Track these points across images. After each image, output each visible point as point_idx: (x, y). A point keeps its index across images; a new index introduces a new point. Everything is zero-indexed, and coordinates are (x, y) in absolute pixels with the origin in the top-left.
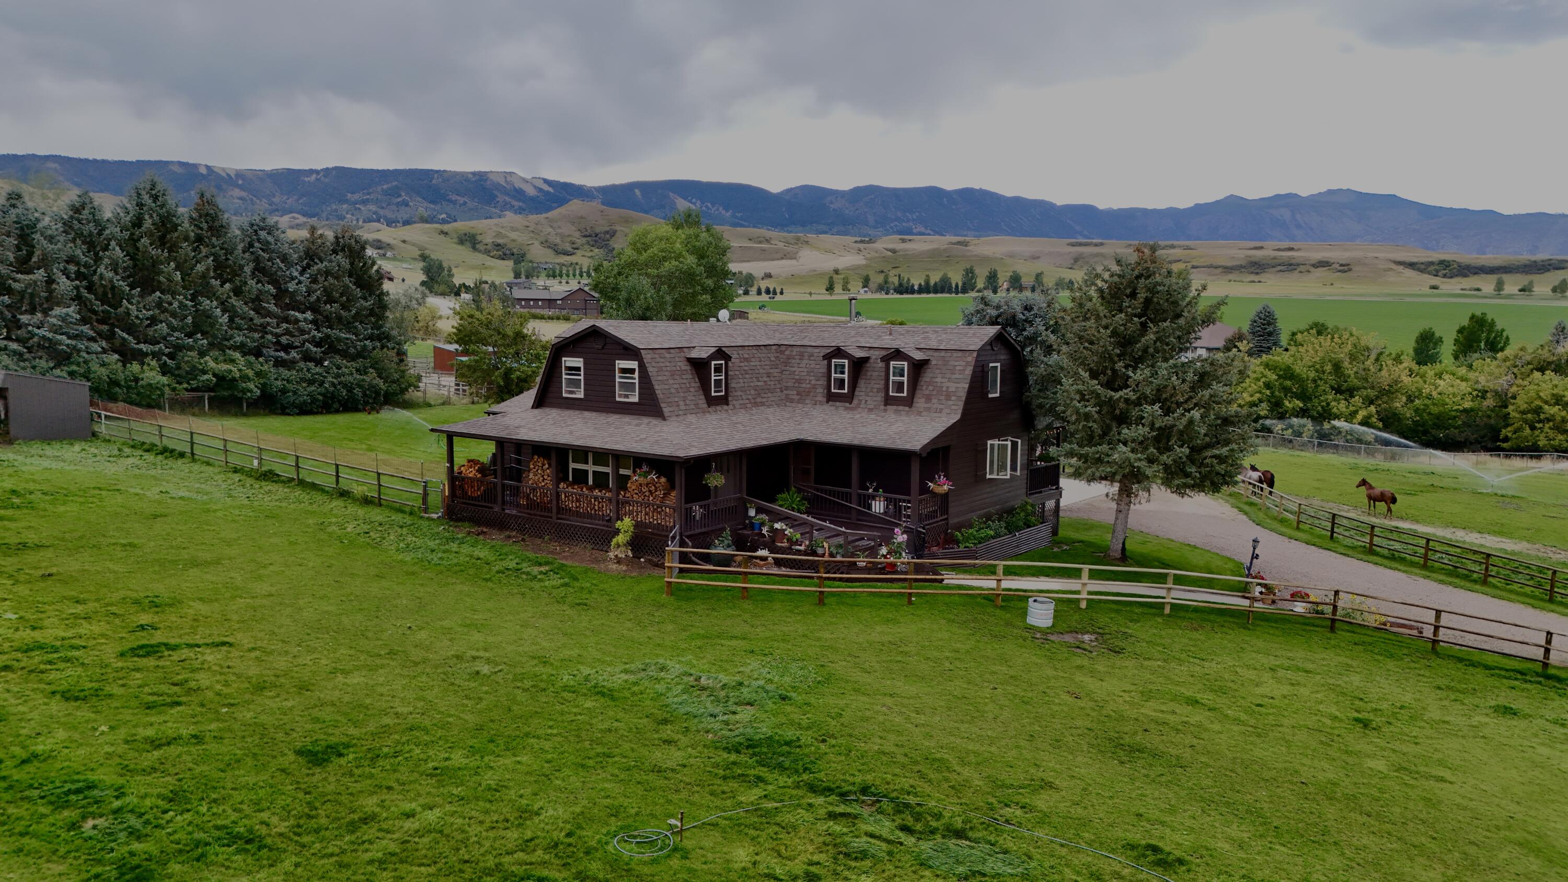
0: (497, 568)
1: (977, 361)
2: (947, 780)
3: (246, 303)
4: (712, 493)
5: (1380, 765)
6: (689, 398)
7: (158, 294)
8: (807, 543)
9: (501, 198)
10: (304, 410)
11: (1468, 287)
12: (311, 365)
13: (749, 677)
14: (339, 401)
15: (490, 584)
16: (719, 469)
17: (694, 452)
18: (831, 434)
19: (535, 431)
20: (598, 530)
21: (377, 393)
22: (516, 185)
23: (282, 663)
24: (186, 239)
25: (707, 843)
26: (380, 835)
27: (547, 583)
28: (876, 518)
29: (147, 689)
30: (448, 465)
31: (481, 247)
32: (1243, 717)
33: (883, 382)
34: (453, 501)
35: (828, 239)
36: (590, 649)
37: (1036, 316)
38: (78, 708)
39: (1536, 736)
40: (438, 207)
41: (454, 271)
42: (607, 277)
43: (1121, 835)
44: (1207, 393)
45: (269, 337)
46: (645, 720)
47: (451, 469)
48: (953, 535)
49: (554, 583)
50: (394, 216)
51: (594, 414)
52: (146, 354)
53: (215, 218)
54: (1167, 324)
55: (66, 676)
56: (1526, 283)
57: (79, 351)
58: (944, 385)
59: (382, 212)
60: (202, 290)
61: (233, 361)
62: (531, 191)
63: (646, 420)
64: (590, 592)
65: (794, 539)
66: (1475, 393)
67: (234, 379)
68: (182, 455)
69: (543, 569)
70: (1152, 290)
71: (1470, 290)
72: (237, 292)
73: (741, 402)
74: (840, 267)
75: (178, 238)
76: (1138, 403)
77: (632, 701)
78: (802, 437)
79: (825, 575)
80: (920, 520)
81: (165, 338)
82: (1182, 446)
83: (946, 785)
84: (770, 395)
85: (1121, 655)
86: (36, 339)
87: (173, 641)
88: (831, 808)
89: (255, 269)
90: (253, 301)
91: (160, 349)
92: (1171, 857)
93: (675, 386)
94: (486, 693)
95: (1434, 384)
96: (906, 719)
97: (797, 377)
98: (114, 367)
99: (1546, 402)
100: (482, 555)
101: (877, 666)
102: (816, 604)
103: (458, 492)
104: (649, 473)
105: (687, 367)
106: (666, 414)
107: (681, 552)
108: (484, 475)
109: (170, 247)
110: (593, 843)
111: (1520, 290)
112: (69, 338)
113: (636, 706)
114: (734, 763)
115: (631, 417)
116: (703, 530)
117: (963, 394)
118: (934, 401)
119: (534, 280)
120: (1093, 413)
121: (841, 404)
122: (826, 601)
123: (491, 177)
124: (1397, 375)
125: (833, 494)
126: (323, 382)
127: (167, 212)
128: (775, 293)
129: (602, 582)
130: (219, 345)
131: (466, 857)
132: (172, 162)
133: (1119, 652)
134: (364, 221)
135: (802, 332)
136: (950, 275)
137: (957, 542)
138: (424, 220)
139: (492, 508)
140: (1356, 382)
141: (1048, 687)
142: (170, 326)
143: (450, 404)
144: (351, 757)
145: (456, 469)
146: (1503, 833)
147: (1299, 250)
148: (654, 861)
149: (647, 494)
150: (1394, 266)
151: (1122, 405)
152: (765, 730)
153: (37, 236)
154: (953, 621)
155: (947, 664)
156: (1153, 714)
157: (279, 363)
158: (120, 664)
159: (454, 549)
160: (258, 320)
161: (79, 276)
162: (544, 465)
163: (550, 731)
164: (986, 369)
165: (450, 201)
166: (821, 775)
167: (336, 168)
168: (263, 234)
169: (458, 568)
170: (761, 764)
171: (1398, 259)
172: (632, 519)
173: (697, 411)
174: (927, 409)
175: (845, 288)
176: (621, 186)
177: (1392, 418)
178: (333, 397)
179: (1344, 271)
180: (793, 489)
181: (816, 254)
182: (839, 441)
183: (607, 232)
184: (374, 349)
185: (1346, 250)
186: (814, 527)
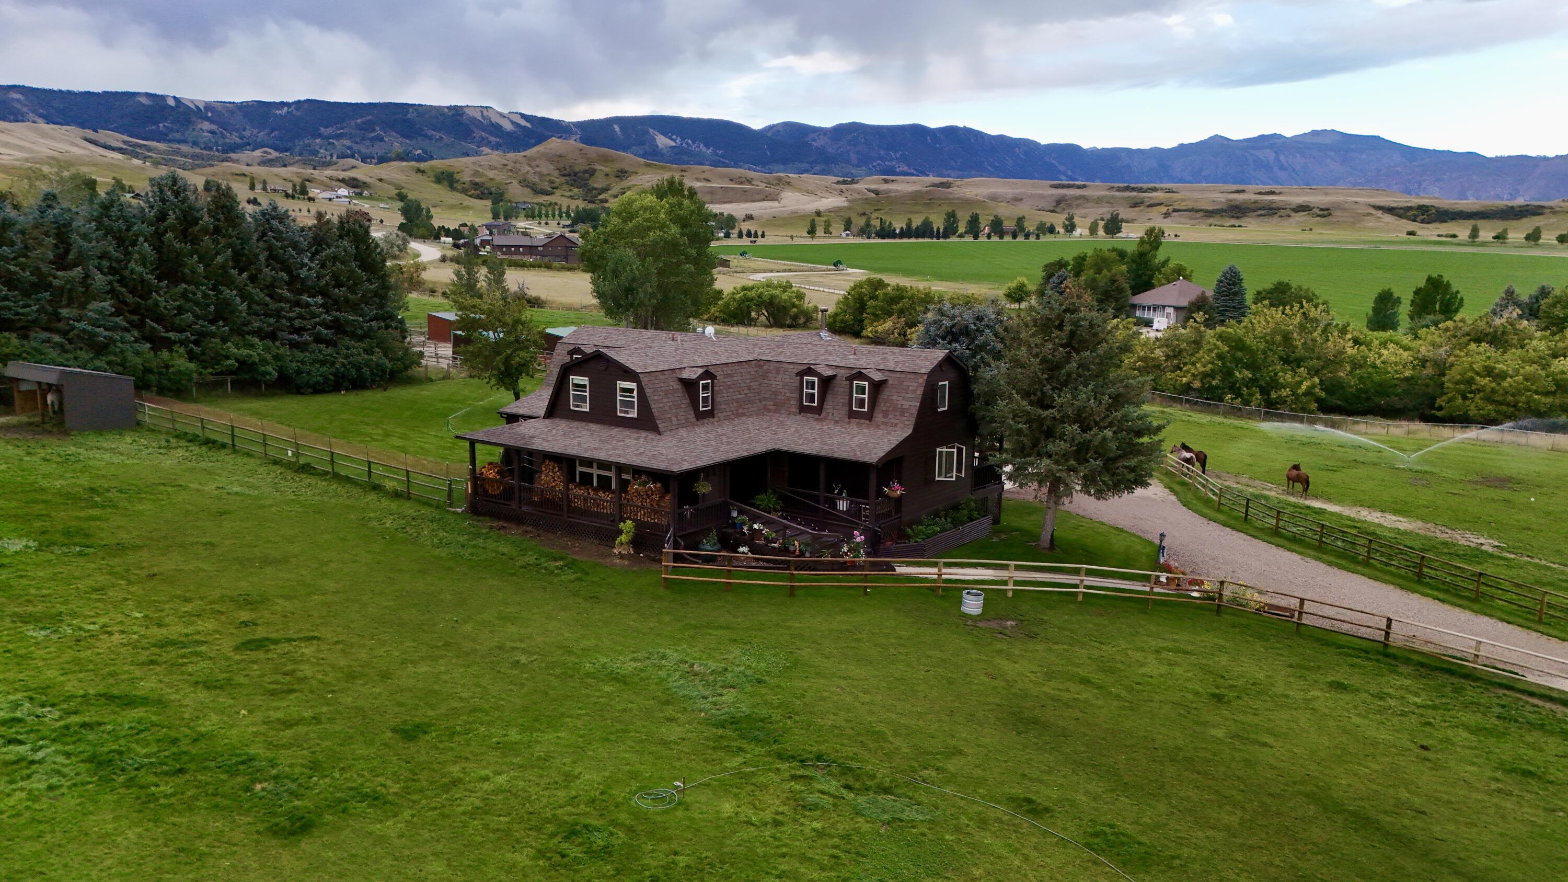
0: (520, 563)
1: (927, 381)
2: (882, 748)
3: (261, 290)
4: (701, 498)
5: (1219, 733)
6: (681, 414)
7: (183, 285)
8: (781, 542)
9: (478, 134)
10: (317, 389)
11: (1444, 233)
12: (322, 346)
13: (732, 663)
14: (349, 380)
15: (516, 579)
16: (707, 478)
17: (686, 466)
18: (802, 445)
19: (547, 441)
20: (602, 528)
21: (384, 371)
22: (493, 120)
23: (363, 655)
24: (206, 231)
25: (703, 799)
26: (467, 794)
27: (563, 578)
28: (840, 517)
29: (267, 679)
30: (470, 467)
31: (458, 186)
32: (1124, 693)
33: (847, 398)
34: (475, 498)
35: (811, 181)
36: (604, 639)
37: (987, 326)
38: (218, 695)
39: (1356, 707)
40: (413, 143)
41: (433, 211)
42: (594, 246)
43: (1007, 790)
44: (1119, 414)
45: (284, 321)
46: (652, 702)
47: (474, 470)
48: (905, 531)
49: (569, 577)
50: (368, 151)
51: (600, 427)
52: (175, 342)
53: (231, 209)
54: (1088, 353)
55: (200, 667)
56: (1501, 230)
57: (115, 342)
58: (898, 402)
59: (356, 147)
60: (221, 279)
61: (252, 346)
62: (508, 126)
63: (644, 434)
64: (600, 586)
65: (770, 538)
66: (1416, 362)
67: (254, 363)
68: (224, 446)
69: (558, 564)
71: (1446, 236)
72: (253, 279)
73: (725, 414)
74: (822, 209)
75: (199, 231)
76: (1061, 422)
77: (641, 686)
78: (777, 447)
79: (795, 573)
80: (878, 517)
81: (190, 326)
82: (1095, 460)
83: (880, 753)
84: (750, 406)
85: (1035, 640)
86: (76, 332)
87: (273, 636)
88: (793, 772)
89: (269, 257)
90: (267, 287)
91: (187, 337)
92: (1040, 807)
93: (669, 404)
94: (527, 679)
95: (1378, 353)
96: (855, 698)
97: (774, 390)
98: (147, 355)
99: (1478, 374)
100: (505, 551)
101: (835, 651)
102: (788, 597)
103: (480, 490)
104: (646, 482)
105: (678, 386)
106: (661, 430)
107: (674, 553)
108: (503, 477)
109: (193, 240)
110: (620, 800)
111: (1494, 238)
112: (106, 329)
113: (644, 689)
114: (721, 737)
115: (631, 431)
116: (693, 530)
117: (915, 411)
118: (890, 416)
119: (513, 222)
120: (1025, 429)
121: (811, 415)
122: (796, 593)
123: (467, 111)
124: (1342, 346)
125: (805, 496)
126: (335, 363)
127: (188, 207)
128: (756, 236)
129: (609, 577)
130: (240, 331)
131: (531, 810)
133: (1033, 637)
134: (338, 157)
136: (932, 219)
137: (908, 537)
138: (400, 158)
139: (510, 505)
140: (1303, 353)
141: (971, 669)
142: (194, 314)
143: (449, 378)
144: (434, 734)
145: (478, 471)
146: (1297, 787)
147: (1280, 193)
148: (665, 812)
150: (1373, 211)
151: (1049, 422)
152: (745, 709)
153: (74, 236)
154: (900, 610)
155: (892, 650)
156: (1052, 692)
157: (293, 345)
158: (238, 657)
159: (481, 545)
160: (273, 306)
161: (112, 271)
162: (555, 470)
163: (580, 712)
164: (936, 388)
165: (426, 136)
166: (787, 746)
167: (308, 101)
168: (275, 223)
169: (487, 564)
170: (740, 737)
171: (1378, 204)
172: (634, 520)
173: (686, 425)
174: (885, 424)
175: (827, 232)
176: (600, 121)
177: (1332, 387)
178: (343, 376)
179: (1323, 216)
180: (770, 491)
181: (798, 195)
182: (809, 452)
183: (586, 172)
184: (379, 328)
185: (1326, 194)
186: (786, 527)
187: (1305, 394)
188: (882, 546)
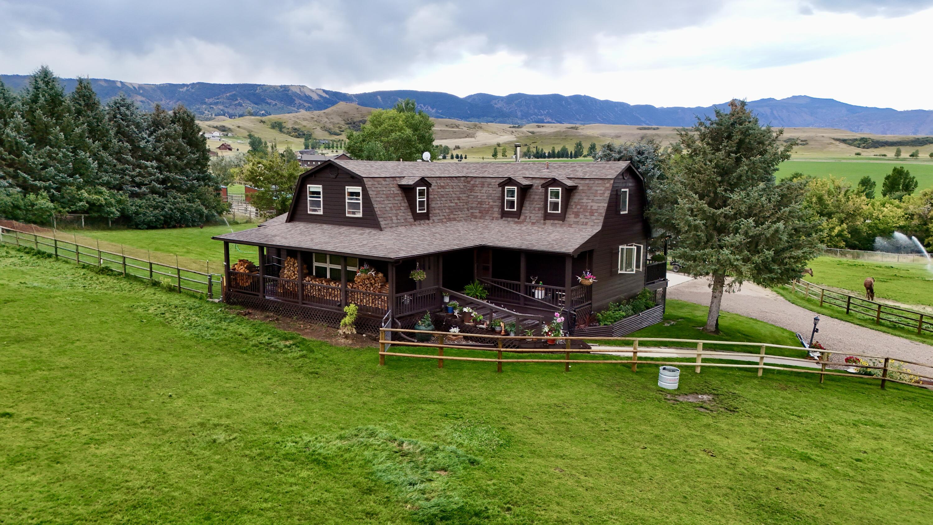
0: (254, 342)
1: (613, 187)
3: (110, 155)
4: (418, 285)
6: (400, 214)
7: (48, 147)
8: (488, 323)
9: (297, 101)
10: (151, 226)
11: (878, 154)
12: (156, 196)
13: (444, 441)
14: (175, 220)
15: (245, 356)
16: (423, 268)
17: (403, 254)
18: (505, 241)
19: (286, 238)
20: (331, 312)
21: (201, 215)
22: (307, 94)
23: (47, 434)
24: (69, 111)
27: (289, 355)
28: (537, 303)
30: (225, 263)
31: (285, 130)
32: (850, 472)
33: (543, 203)
34: (229, 290)
35: (494, 126)
36: (314, 415)
37: (647, 158)
40: (260, 107)
41: (268, 144)
42: (356, 143)
44: (787, 210)
45: (127, 177)
47: (227, 266)
48: (595, 316)
49: (295, 355)
50: (233, 112)
51: (330, 226)
52: (40, 188)
53: (89, 98)
54: (756, 158)
56: (914, 151)
58: (588, 204)
59: (226, 110)
60: (79, 145)
61: (101, 193)
62: (315, 97)
63: (367, 230)
64: (322, 362)
65: (478, 320)
66: (906, 216)
67: (101, 205)
68: (50, 256)
69: (288, 343)
70: (745, 133)
71: (880, 155)
72: (105, 147)
73: (439, 218)
74: (501, 142)
75: (62, 110)
76: (734, 217)
77: (343, 469)
78: (483, 243)
79: (502, 349)
80: (573, 303)
81: (53, 177)
82: (768, 250)
84: (459, 213)
85: (736, 414)
89: (117, 133)
90: (117, 153)
91: (50, 184)
93: (390, 205)
95: (880, 210)
96: (577, 482)
97: (479, 200)
98: (16, 196)
100: (243, 332)
102: (495, 372)
103: (233, 283)
104: (368, 270)
105: (397, 191)
106: (383, 226)
107: (392, 332)
108: (251, 271)
109: (58, 116)
111: (911, 156)
113: (345, 474)
115: (357, 228)
116: (410, 313)
117: (603, 211)
118: (581, 216)
119: (317, 150)
120: (702, 225)
121: (511, 219)
122: (503, 368)
123: (291, 88)
124: (858, 204)
125: (507, 285)
126: (164, 208)
127: (55, 93)
128: (461, 158)
129: (332, 354)
130: (90, 182)
132: (100, 80)
133: (734, 411)
134: (216, 115)
135: (482, 167)
136: (567, 147)
137: (599, 321)
138: (251, 115)
139: (258, 295)
140: (834, 210)
141: (687, 446)
142: (56, 169)
143: (251, 222)
145: (231, 267)
149: (369, 285)
150: (833, 142)
151: (722, 219)
152: (457, 498)
154: (602, 385)
155: (603, 425)
156: (777, 471)
157: (133, 195)
159: (224, 327)
160: (119, 166)
162: (294, 264)
163: (264, 505)
164: (619, 193)
165: (267, 103)
167: (198, 83)
168: (123, 109)
169: (224, 342)
171: (836, 137)
172: (356, 304)
173: (406, 224)
174: (577, 223)
175: (504, 155)
176: (369, 94)
177: (854, 231)
178: (171, 217)
179: (804, 145)
180: (477, 282)
181: (486, 134)
182: (511, 246)
183: (360, 121)
184: (199, 186)
185: (804, 132)
186: (492, 311)
187: (837, 236)
188: (576, 328)
